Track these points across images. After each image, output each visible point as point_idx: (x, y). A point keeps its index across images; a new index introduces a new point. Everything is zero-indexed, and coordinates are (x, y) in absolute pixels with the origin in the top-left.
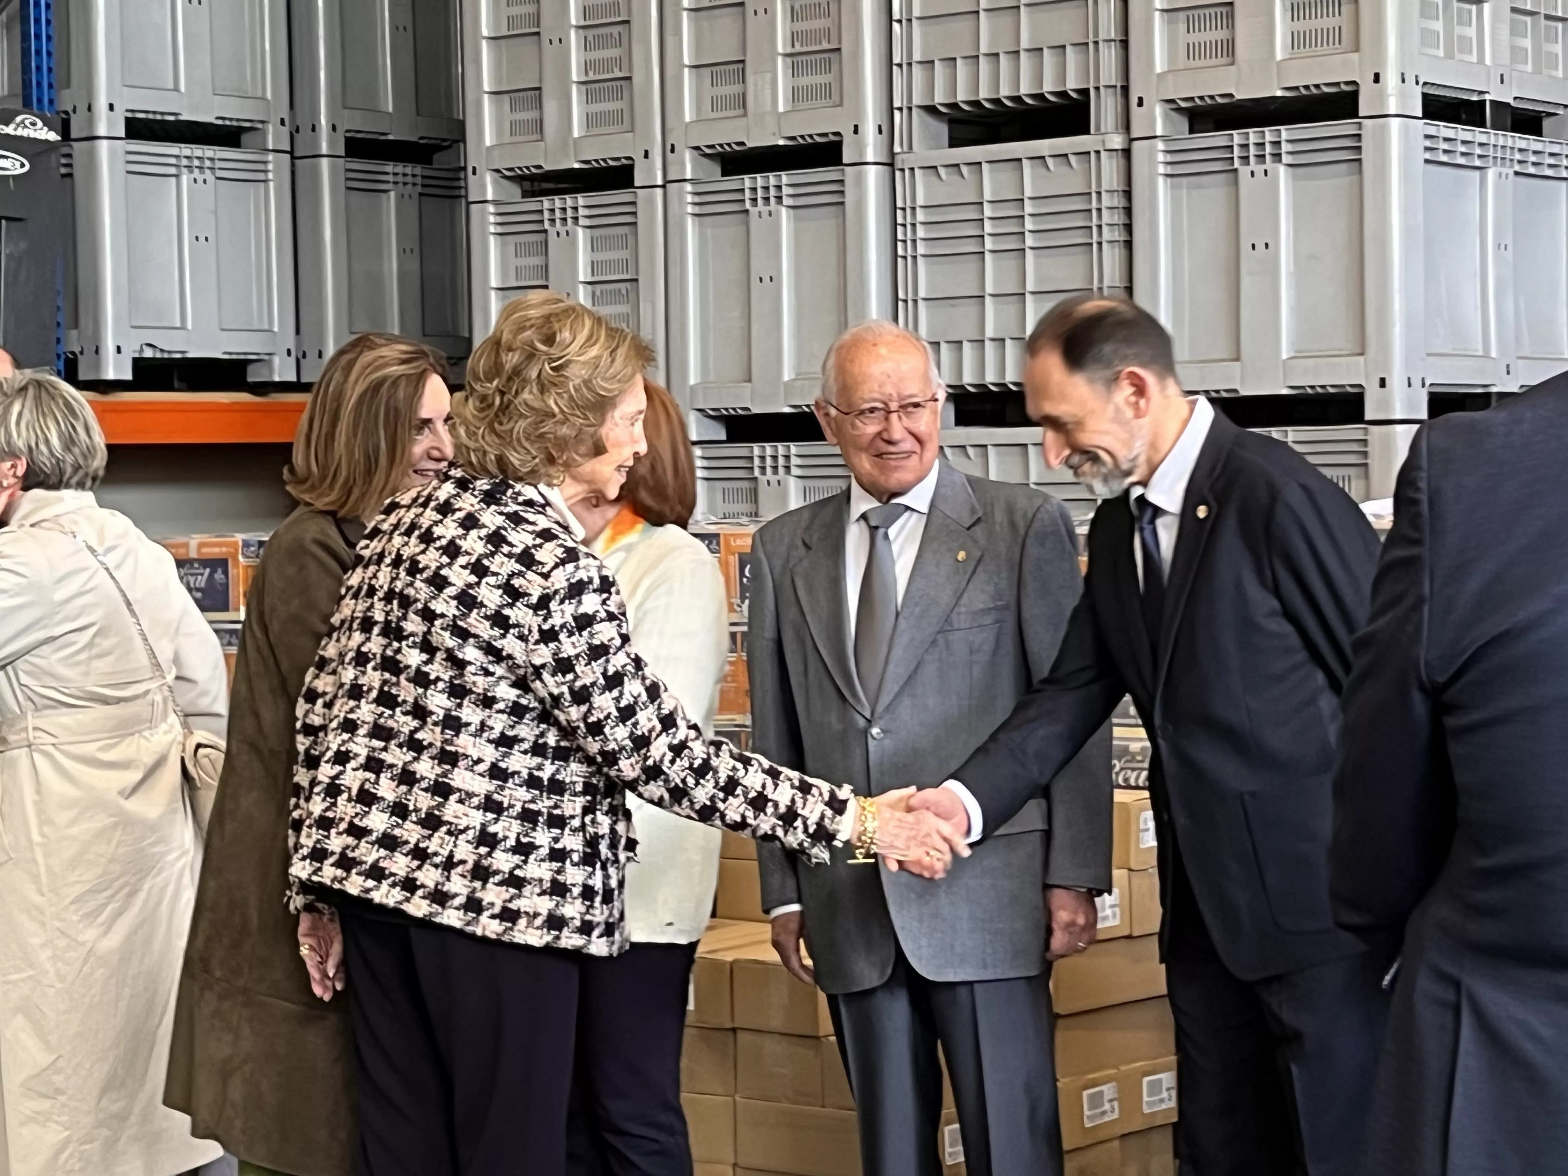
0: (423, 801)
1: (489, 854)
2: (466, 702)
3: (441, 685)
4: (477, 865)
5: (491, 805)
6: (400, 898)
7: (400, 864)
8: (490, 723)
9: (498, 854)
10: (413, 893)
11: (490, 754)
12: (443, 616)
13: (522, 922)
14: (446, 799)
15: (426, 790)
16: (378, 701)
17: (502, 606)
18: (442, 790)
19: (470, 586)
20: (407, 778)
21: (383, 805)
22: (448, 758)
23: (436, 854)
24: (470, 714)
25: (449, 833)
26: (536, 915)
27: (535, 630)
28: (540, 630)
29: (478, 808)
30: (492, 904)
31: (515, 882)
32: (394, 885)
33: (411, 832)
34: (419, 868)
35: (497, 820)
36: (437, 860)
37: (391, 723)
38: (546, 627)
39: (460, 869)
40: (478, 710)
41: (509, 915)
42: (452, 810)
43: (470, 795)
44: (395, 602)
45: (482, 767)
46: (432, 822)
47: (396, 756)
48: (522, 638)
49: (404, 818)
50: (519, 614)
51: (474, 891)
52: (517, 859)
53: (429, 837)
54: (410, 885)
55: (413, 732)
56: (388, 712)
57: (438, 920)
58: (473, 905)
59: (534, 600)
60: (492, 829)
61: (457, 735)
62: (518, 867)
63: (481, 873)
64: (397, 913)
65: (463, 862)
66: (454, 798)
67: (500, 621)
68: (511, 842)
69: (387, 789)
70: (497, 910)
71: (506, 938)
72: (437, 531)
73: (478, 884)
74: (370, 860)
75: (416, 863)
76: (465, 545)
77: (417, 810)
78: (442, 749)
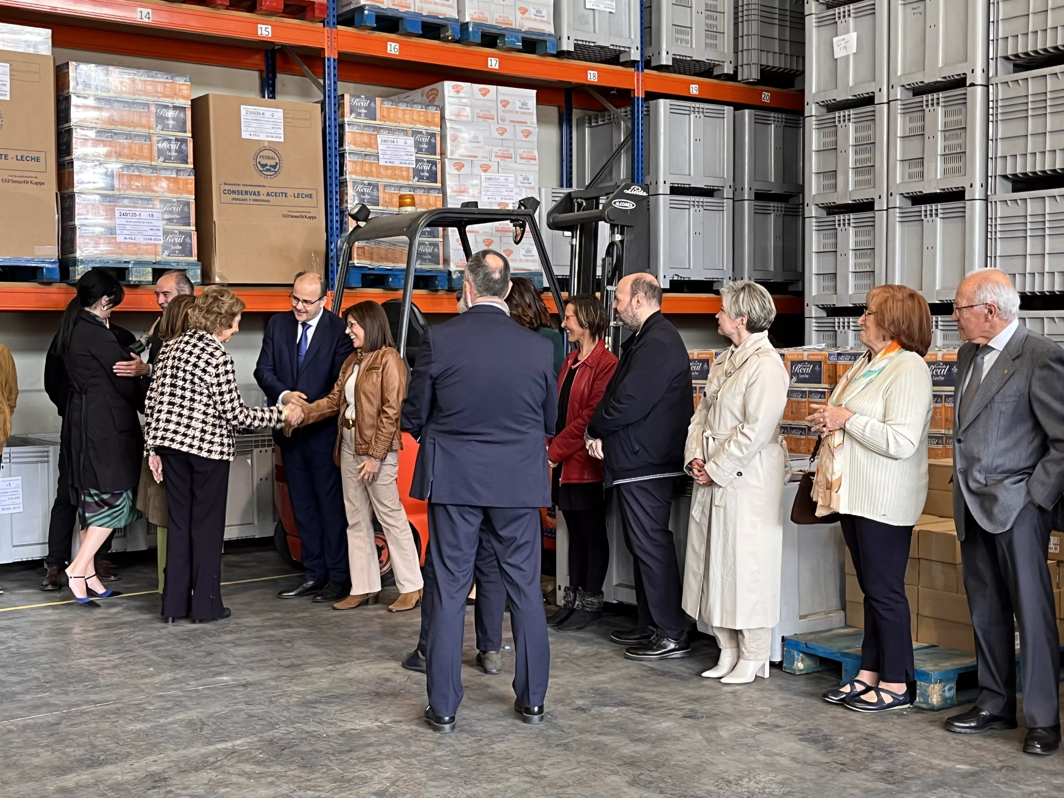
0: (185, 421)
5: (204, 422)
7: (179, 438)
20: (180, 415)
22: (191, 409)
33: (182, 429)
43: (198, 419)
47: (176, 409)
58: (200, 448)
64: (179, 451)
69: (174, 418)
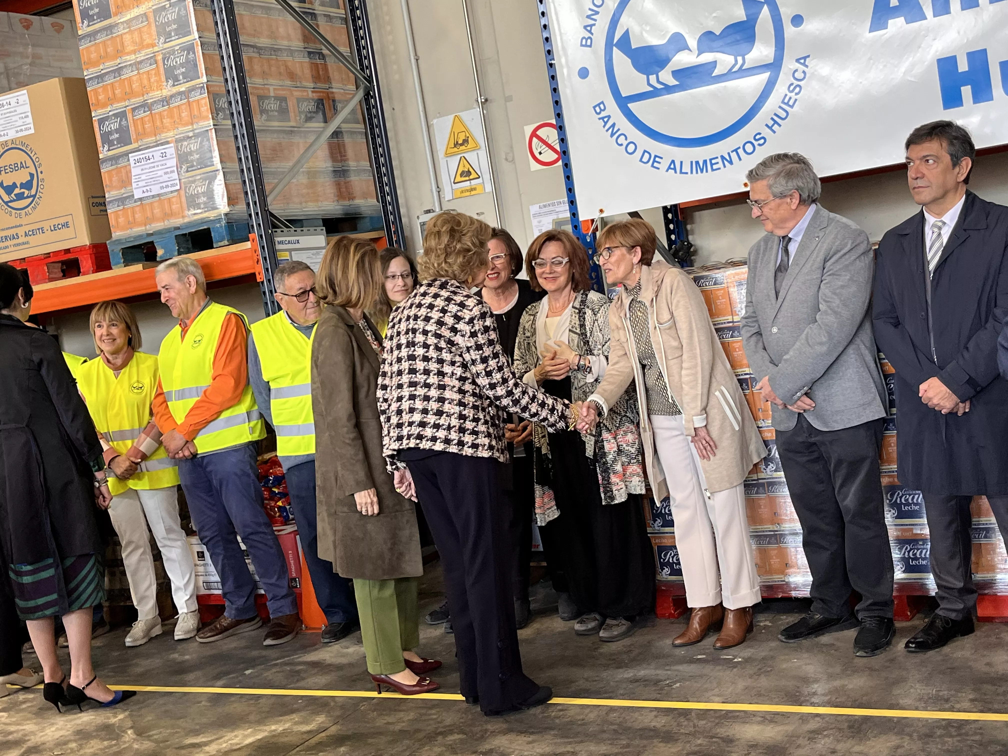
1: (464, 422)
2: (445, 365)
3: (433, 360)
4: (460, 427)
6: (430, 445)
8: (455, 372)
9: (467, 422)
10: (436, 442)
11: (457, 384)
12: (431, 331)
13: (480, 448)
14: (444, 403)
15: (435, 401)
16: (409, 373)
17: (454, 324)
18: (441, 400)
19: (441, 317)
21: (418, 411)
23: (443, 425)
24: (447, 369)
25: (447, 416)
26: (485, 445)
27: (468, 332)
28: (471, 332)
29: (456, 405)
30: (468, 442)
31: (474, 433)
32: (427, 440)
34: (437, 431)
35: (465, 410)
36: (444, 427)
37: (416, 380)
38: (472, 330)
39: (454, 429)
40: (450, 367)
41: (475, 446)
42: (447, 407)
44: (410, 333)
45: (455, 389)
46: (439, 413)
48: (463, 336)
49: (427, 414)
50: (461, 326)
51: (460, 437)
52: (474, 424)
53: (440, 419)
54: (434, 439)
55: (425, 381)
56: (414, 376)
57: (447, 450)
59: (467, 320)
60: (464, 413)
61: (444, 378)
62: (475, 427)
63: (462, 430)
65: (455, 426)
66: (447, 402)
67: (454, 330)
68: (471, 418)
70: (470, 444)
71: (475, 455)
72: (423, 302)
73: (462, 435)
74: (416, 432)
75: (435, 430)
76: (436, 303)
77: (432, 410)
78: (439, 384)
